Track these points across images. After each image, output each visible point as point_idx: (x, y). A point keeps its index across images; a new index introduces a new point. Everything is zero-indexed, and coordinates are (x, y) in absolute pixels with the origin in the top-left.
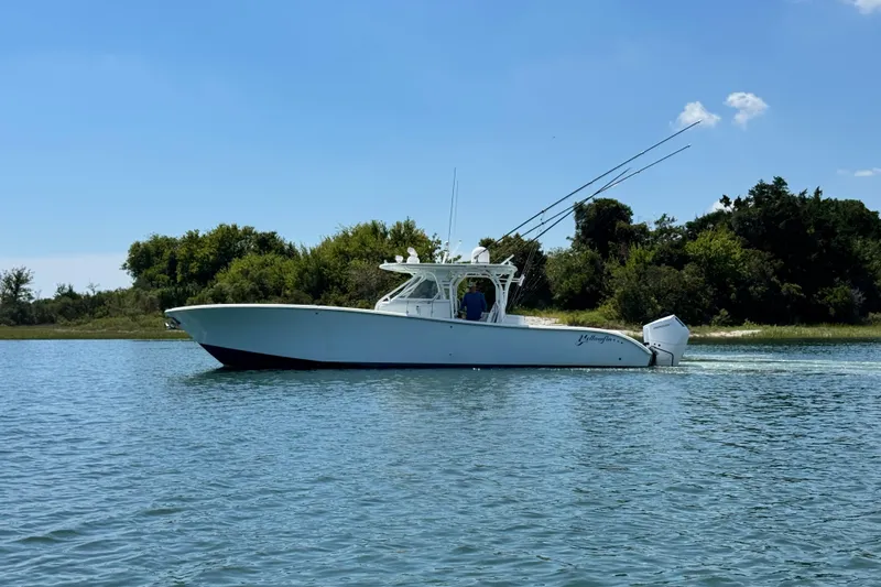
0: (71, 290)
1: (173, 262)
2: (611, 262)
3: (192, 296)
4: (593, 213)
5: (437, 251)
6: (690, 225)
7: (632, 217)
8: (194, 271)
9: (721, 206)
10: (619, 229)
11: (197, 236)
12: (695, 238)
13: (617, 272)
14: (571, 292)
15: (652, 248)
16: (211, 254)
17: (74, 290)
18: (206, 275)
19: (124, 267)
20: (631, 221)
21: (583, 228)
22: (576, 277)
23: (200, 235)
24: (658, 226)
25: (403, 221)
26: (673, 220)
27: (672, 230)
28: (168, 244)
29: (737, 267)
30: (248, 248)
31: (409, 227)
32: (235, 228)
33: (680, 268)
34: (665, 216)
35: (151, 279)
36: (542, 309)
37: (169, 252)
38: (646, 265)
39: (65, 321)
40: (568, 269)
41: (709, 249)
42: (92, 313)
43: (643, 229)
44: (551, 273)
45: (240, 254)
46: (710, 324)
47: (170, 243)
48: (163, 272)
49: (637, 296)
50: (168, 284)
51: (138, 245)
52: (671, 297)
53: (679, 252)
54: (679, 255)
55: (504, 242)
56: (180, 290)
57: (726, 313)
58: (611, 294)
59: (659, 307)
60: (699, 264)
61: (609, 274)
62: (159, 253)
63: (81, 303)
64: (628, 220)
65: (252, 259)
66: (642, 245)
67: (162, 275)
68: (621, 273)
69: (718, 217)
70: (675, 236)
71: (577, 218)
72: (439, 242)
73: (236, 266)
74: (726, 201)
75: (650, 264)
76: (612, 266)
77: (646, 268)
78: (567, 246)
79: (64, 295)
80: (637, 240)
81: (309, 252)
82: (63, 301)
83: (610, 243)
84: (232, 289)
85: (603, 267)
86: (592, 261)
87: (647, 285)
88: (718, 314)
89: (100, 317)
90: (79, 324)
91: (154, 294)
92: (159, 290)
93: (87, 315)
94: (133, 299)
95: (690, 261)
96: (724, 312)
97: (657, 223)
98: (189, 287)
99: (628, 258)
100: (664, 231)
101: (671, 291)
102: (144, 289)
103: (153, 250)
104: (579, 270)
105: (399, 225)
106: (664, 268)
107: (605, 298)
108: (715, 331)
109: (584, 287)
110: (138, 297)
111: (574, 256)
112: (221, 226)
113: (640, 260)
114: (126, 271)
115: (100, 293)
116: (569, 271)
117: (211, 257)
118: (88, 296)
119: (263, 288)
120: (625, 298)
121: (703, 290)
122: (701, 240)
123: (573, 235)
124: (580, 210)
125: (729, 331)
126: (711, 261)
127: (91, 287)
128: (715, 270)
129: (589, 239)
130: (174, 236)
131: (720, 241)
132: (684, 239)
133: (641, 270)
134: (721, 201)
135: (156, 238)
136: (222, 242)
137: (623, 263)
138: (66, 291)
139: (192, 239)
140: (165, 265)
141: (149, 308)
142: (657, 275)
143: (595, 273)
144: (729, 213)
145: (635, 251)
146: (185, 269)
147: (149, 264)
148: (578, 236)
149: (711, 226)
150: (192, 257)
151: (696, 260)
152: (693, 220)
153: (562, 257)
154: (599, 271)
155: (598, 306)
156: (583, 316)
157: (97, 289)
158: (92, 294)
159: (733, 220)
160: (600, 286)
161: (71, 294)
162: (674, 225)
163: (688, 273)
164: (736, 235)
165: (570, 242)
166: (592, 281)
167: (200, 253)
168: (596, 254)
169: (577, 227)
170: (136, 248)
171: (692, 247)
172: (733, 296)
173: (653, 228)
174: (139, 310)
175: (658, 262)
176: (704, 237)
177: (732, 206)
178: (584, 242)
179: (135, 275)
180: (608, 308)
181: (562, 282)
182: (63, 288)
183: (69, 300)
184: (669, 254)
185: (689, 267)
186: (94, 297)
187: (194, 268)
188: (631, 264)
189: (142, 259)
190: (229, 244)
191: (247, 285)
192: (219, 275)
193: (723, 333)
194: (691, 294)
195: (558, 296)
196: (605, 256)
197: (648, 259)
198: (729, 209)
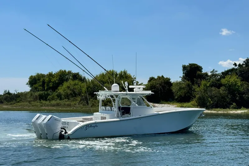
0: (9, 92)
1: (44, 82)
2: (195, 86)
3: (50, 95)
4: (189, 68)
5: (135, 81)
6: (223, 73)
7: (202, 70)
8: (51, 86)
9: (234, 66)
10: (198, 74)
11: (52, 74)
12: (224, 78)
13: (197, 89)
14: (181, 96)
15: (209, 81)
16: (57, 80)
17: (10, 92)
18: (55, 87)
19: (27, 84)
20: (202, 71)
21: (185, 74)
22: (183, 91)
23: (53, 73)
24: (211, 73)
25: (123, 71)
26: (217, 71)
27: (216, 75)
28: (42, 76)
29: (239, 88)
30: (70, 78)
31: (125, 73)
32: (65, 71)
33: (219, 88)
34: (214, 70)
35: (36, 88)
36: (171, 102)
37: (43, 79)
38: (207, 87)
39: (7, 103)
40: (180, 88)
41: (229, 82)
42: (16, 100)
43: (206, 74)
44: (174, 89)
45: (67, 80)
46: (229, 109)
47: (43, 76)
48: (40, 86)
49: (204, 98)
50: (42, 90)
51: (32, 76)
52: (216, 99)
53: (219, 82)
54: (219, 84)
55: (158, 78)
56: (46, 92)
57: (235, 104)
58: (195, 97)
59: (212, 102)
60: (226, 87)
61: (194, 90)
62: (39, 80)
63: (12, 96)
64: (201, 71)
65: (71, 82)
66: (206, 80)
67: (40, 87)
68: (198, 90)
69: (232, 70)
70: (217, 77)
71: (183, 70)
72: (135, 78)
73: (66, 84)
74: (235, 64)
75: (209, 87)
76: (195, 87)
77: (207, 88)
78: (180, 80)
79: (6, 93)
80: (204, 78)
81: (90, 81)
82: (6, 95)
83: (195, 79)
84: (64, 93)
85: (192, 87)
86: (188, 85)
87: (207, 94)
88: (232, 104)
89: (18, 102)
90: (11, 104)
91: (37, 94)
92: (39, 92)
93: (14, 101)
94: (30, 96)
95: (223, 86)
96: (234, 104)
97: (211, 72)
98: (49, 92)
99: (201, 84)
100: (214, 75)
101: (215, 96)
102: (34, 92)
103: (37, 78)
104: (184, 88)
105: (121, 72)
106: (213, 88)
107: (193, 98)
108: (231, 111)
109: (185, 94)
110: (31, 95)
111: (182, 83)
112: (60, 70)
113: (205, 85)
114: (28, 85)
115: (18, 93)
116: (181, 88)
117: (57, 81)
118: (14, 94)
119: (74, 92)
120: (200, 98)
121: (227, 96)
122: (226, 79)
123: (182, 76)
124: (184, 68)
125: (236, 111)
126: (230, 86)
127: (16, 91)
128: (231, 89)
129: (187, 78)
130: (44, 74)
131: (233, 79)
132: (221, 78)
133: (206, 89)
134: (234, 65)
135: (38, 74)
136: (60, 76)
137: (199, 86)
138: (7, 92)
139: (50, 75)
140: (41, 83)
141: (35, 99)
142: (211, 91)
143: (189, 89)
144: (236, 69)
145: (203, 82)
146: (48, 85)
147: (35, 83)
148: (183, 76)
149: (230, 73)
150: (50, 81)
151: (224, 85)
152: (224, 71)
153: (178, 84)
154: (191, 89)
155: (190, 101)
156: (185, 104)
157: (18, 92)
158: (16, 93)
159: (238, 71)
160: (191, 94)
161: (9, 93)
162: (217, 73)
163: (222, 90)
164: (239, 76)
165: (181, 79)
166: (188, 92)
167: (53, 80)
168: (190, 83)
169: (183, 73)
170: (31, 78)
171: (223, 81)
172: (237, 98)
173: (210, 74)
174: (32, 99)
175: (211, 86)
176: (228, 78)
177: (238, 66)
178: (185, 78)
179: (31, 87)
180: (194, 102)
181: (178, 92)
182: (6, 91)
183: (8, 95)
184: (215, 83)
185: (222, 88)
186: (17, 94)
187: (51, 85)
188: (202, 87)
189: (33, 81)
190: (63, 77)
191: (69, 92)
192: (59, 88)
193: (234, 112)
194: (223, 97)
195: (176, 97)
196: (193, 84)
197: (208, 85)
198: (236, 67)
